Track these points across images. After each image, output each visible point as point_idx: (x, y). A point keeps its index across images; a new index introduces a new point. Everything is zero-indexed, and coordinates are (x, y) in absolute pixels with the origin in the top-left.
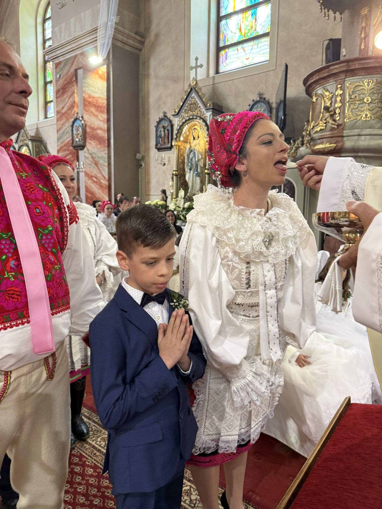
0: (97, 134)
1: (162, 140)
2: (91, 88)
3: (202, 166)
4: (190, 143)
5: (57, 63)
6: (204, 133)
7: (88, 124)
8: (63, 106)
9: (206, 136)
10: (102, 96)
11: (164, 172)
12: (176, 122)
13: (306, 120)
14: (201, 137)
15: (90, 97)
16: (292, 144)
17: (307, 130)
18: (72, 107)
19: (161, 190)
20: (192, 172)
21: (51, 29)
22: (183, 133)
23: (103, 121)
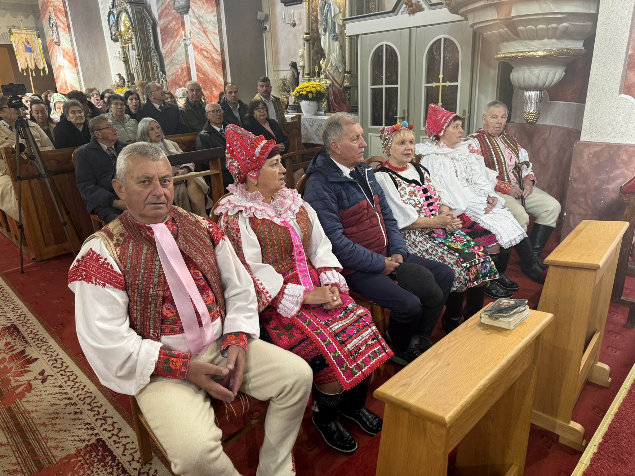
3: (341, 24)
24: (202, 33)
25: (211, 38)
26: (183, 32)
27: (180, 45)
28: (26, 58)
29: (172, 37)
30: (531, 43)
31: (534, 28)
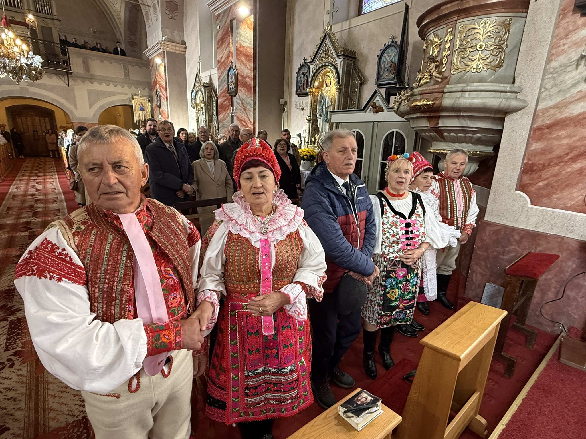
0: (246, 82)
2: (242, 38)
7: (240, 72)
8: (222, 55)
9: (336, 83)
10: (250, 46)
11: (302, 116)
14: (332, 83)
15: (241, 46)
20: (322, 118)
22: (317, 80)
23: (250, 70)
24: (243, 110)
25: (248, 114)
26: (232, 108)
27: (229, 116)
28: (140, 114)
29: (225, 110)
30: (453, 145)
31: (455, 135)
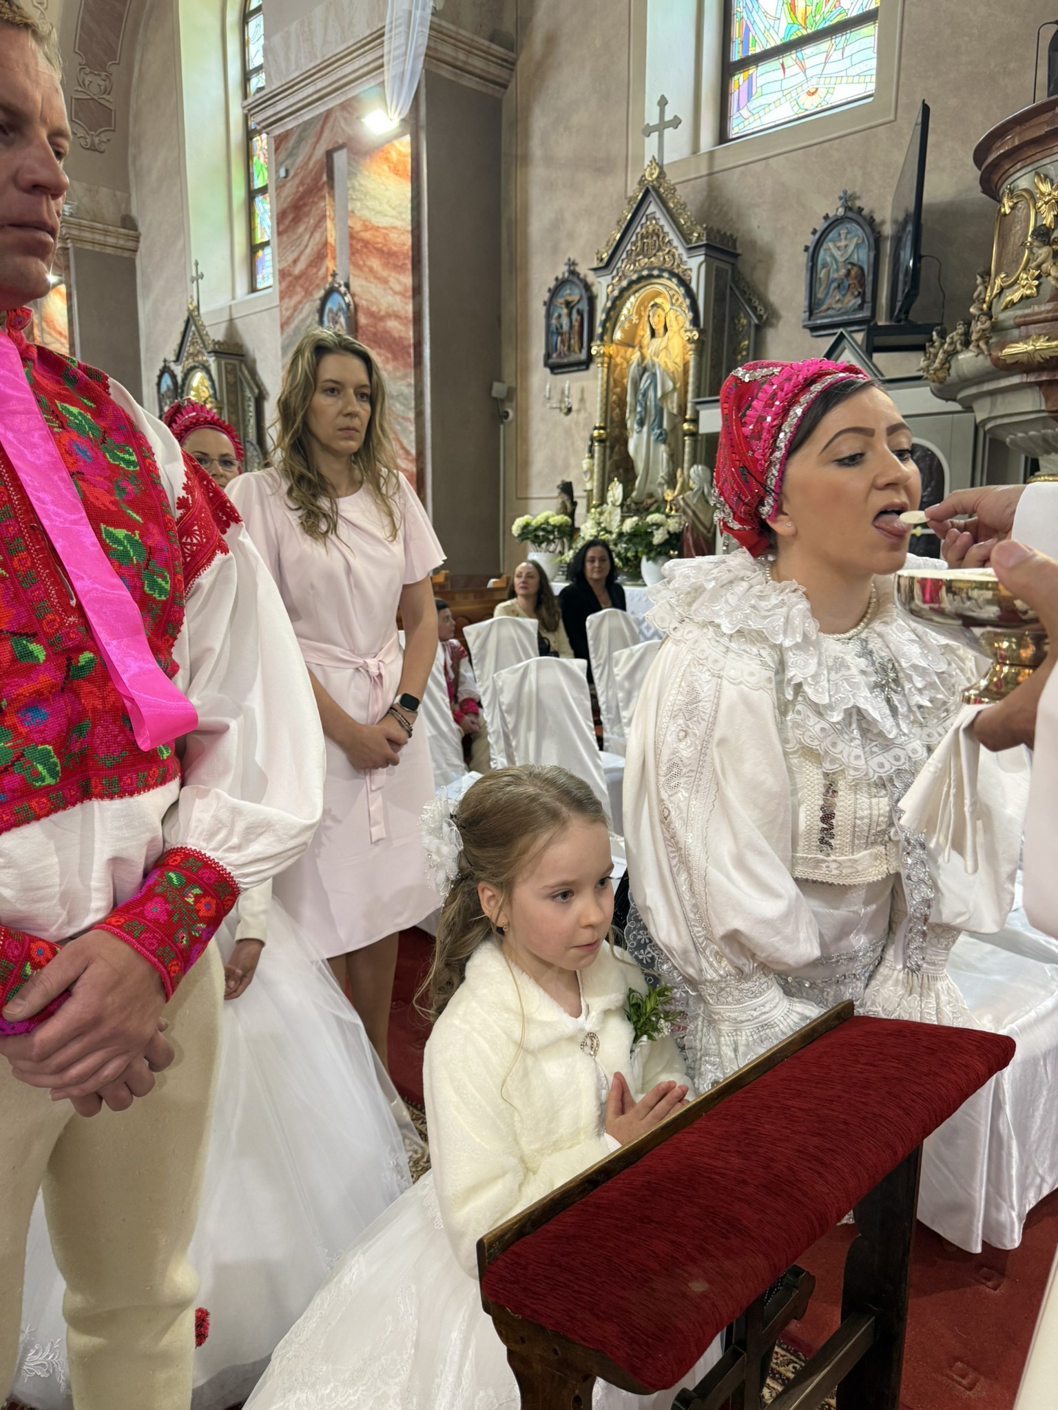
0: (386, 331)
1: (563, 342)
2: (370, 203)
3: (675, 411)
4: (641, 347)
5: (279, 135)
6: (681, 318)
7: (363, 303)
8: (295, 255)
9: (688, 325)
10: (398, 224)
11: (568, 432)
12: (604, 288)
13: (980, 270)
14: (673, 326)
15: (367, 226)
16: (937, 344)
17: (984, 302)
18: (320, 257)
19: (559, 482)
20: (645, 429)
21: (262, 41)
22: (622, 318)
23: (402, 294)
